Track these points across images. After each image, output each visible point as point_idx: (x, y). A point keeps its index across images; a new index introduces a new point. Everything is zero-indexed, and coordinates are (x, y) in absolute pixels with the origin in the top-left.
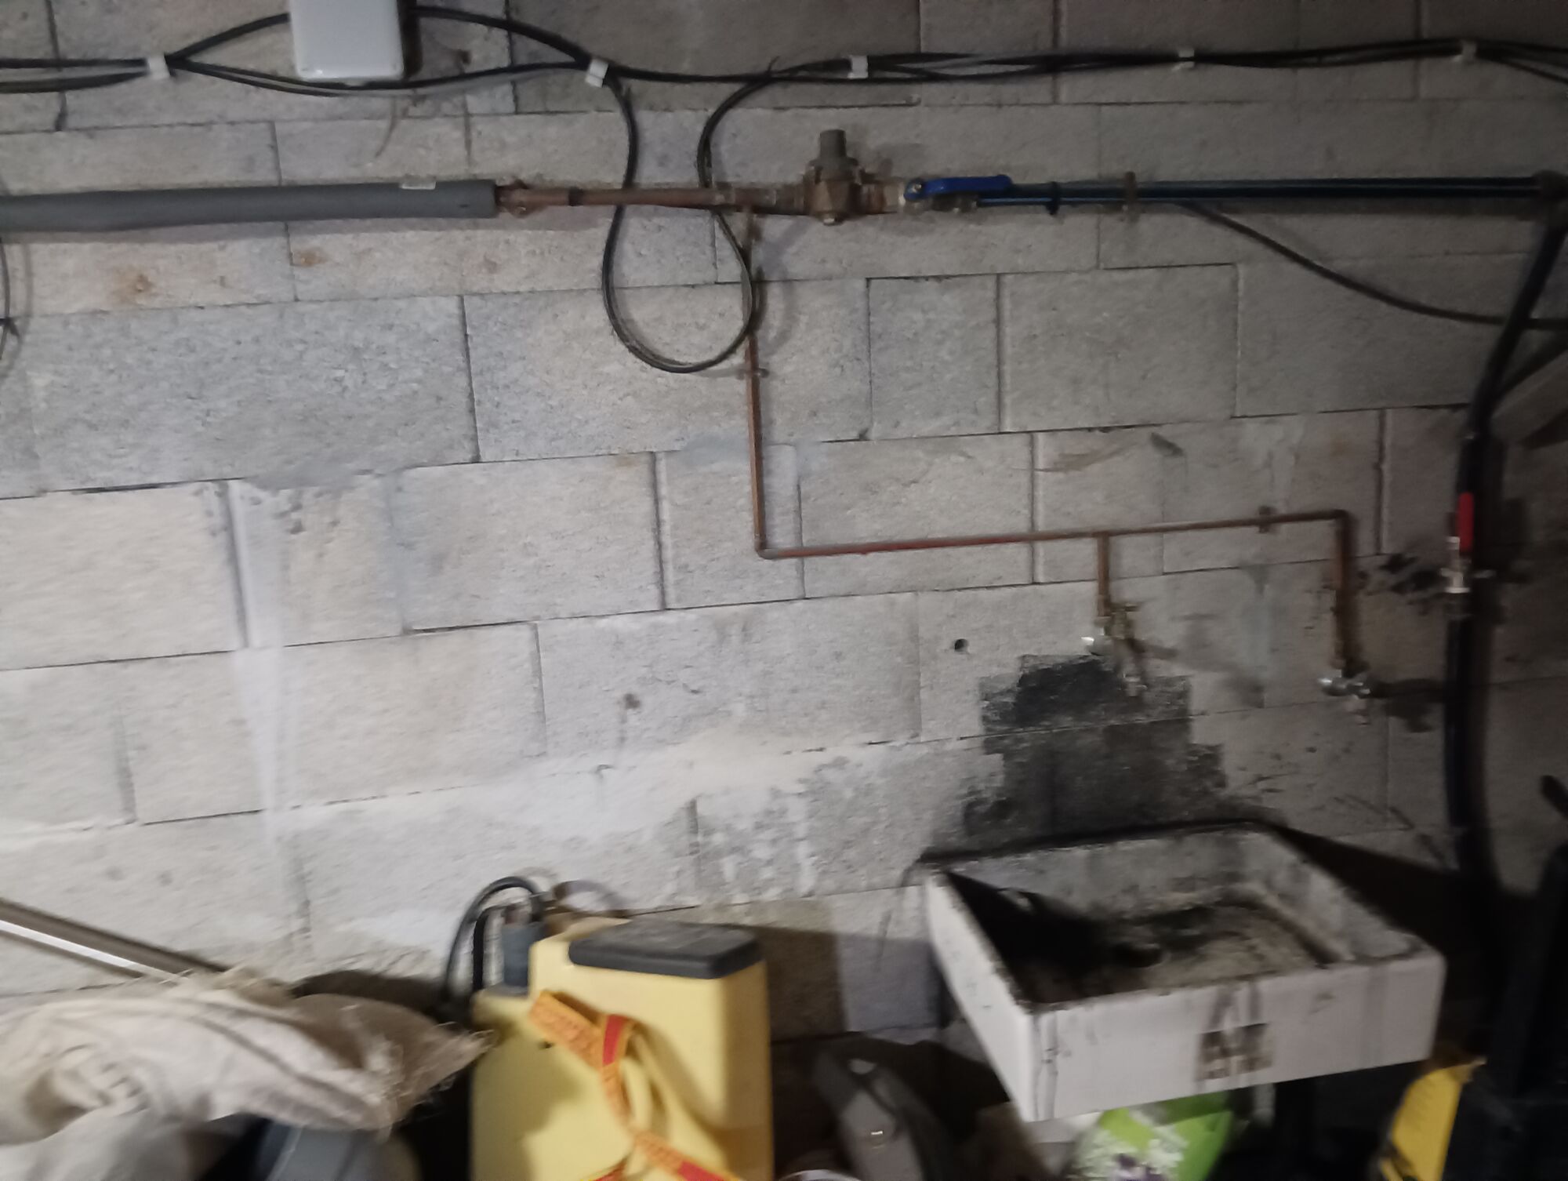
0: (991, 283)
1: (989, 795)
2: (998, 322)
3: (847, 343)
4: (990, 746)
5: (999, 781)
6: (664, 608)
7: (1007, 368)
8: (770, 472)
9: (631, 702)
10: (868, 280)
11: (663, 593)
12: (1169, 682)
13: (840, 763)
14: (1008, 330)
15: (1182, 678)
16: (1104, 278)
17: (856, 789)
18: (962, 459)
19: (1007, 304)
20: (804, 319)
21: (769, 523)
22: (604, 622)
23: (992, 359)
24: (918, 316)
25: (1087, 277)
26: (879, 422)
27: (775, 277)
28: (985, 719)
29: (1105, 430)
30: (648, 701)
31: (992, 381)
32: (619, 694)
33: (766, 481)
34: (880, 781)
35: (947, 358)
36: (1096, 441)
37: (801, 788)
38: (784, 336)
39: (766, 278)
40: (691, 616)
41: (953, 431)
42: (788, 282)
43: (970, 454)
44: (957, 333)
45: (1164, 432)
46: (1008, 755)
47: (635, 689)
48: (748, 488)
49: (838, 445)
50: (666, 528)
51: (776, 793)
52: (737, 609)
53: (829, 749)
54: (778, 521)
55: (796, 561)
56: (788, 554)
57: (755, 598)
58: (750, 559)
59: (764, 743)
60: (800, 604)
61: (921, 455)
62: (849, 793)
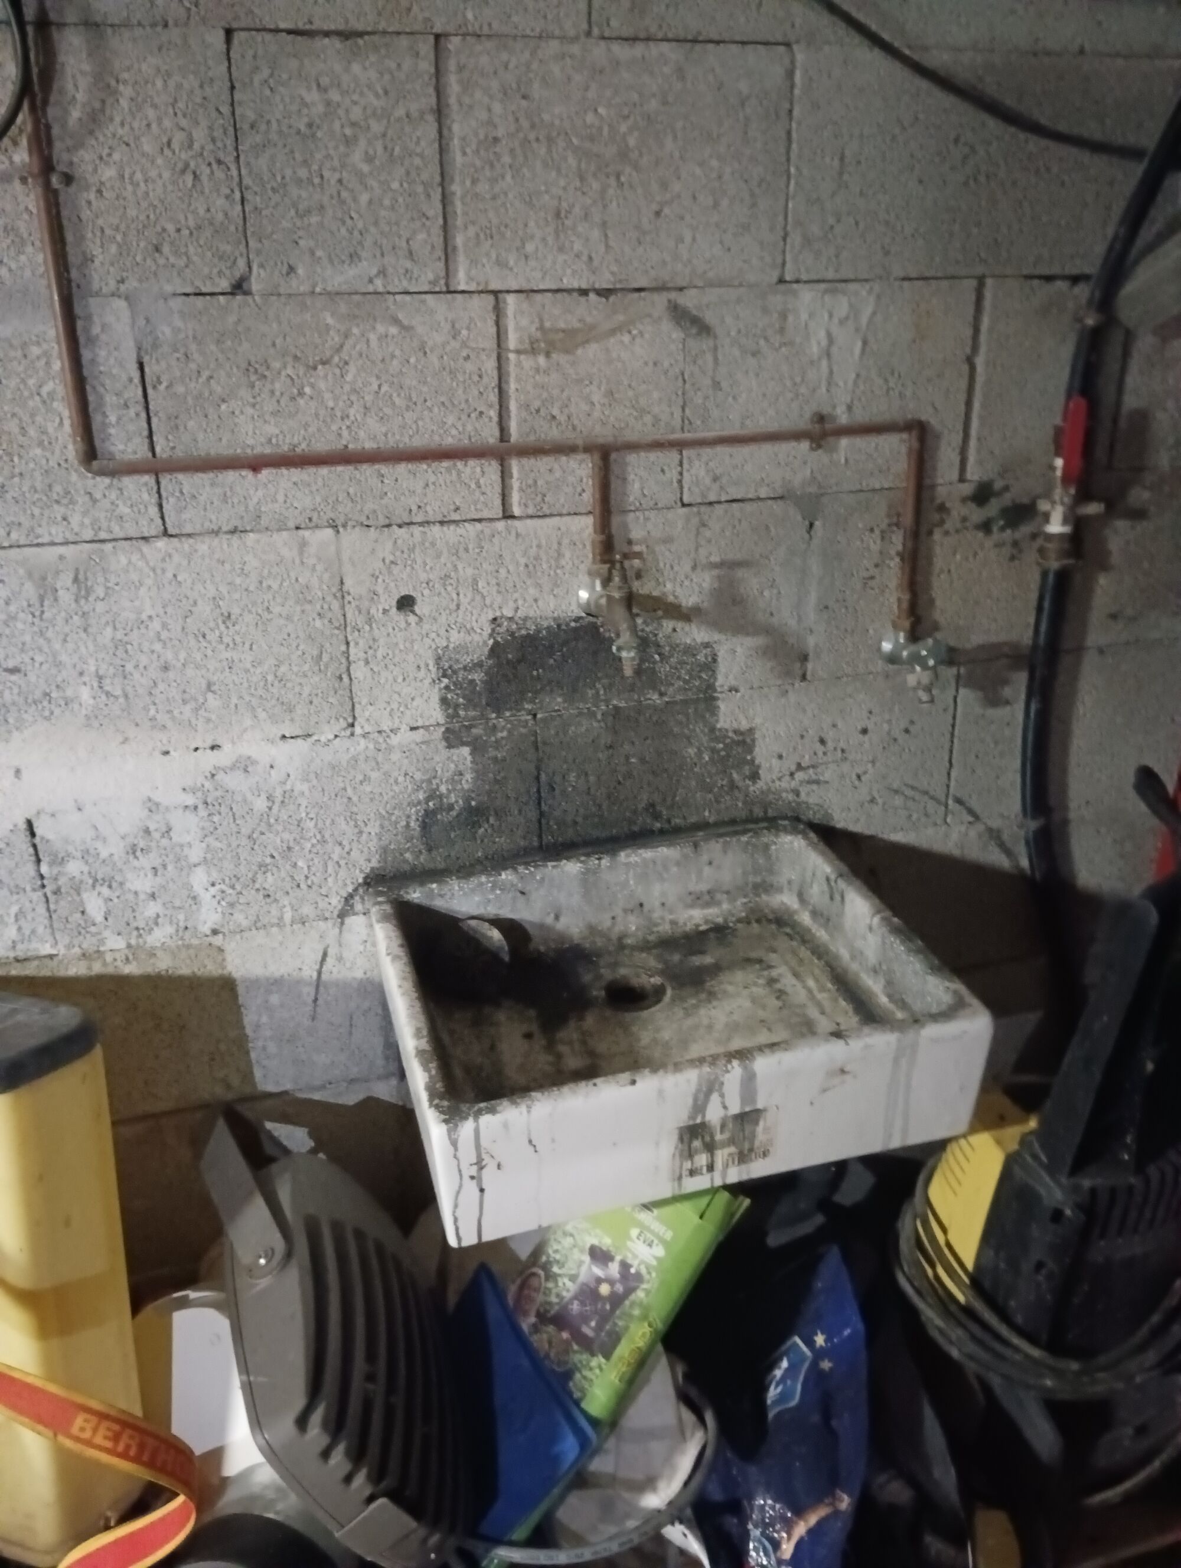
0: (426, 47)
1: (455, 800)
2: (440, 112)
3: (200, 135)
4: (452, 738)
5: (467, 782)
7: (456, 188)
8: (92, 341)
10: (229, 33)
14: (457, 129)
15: (707, 645)
16: (599, 52)
17: (270, 798)
18: (393, 330)
19: (453, 85)
20: (126, 91)
21: (96, 420)
23: (431, 172)
24: (312, 96)
25: (575, 49)
26: (261, 266)
28: (445, 702)
29: (605, 293)
31: (434, 209)
33: (86, 355)
34: (302, 787)
35: (365, 168)
36: (592, 309)
37: (190, 799)
38: (95, 119)
41: (379, 285)
43: (406, 322)
44: (377, 127)
45: (689, 300)
46: (477, 748)
48: (59, 364)
49: (200, 302)
51: (153, 807)
52: (61, 550)
53: (227, 747)
54: (113, 419)
55: (148, 479)
56: (133, 469)
57: (88, 534)
58: (74, 477)
59: (126, 740)
60: (161, 544)
61: (330, 320)
62: (260, 804)
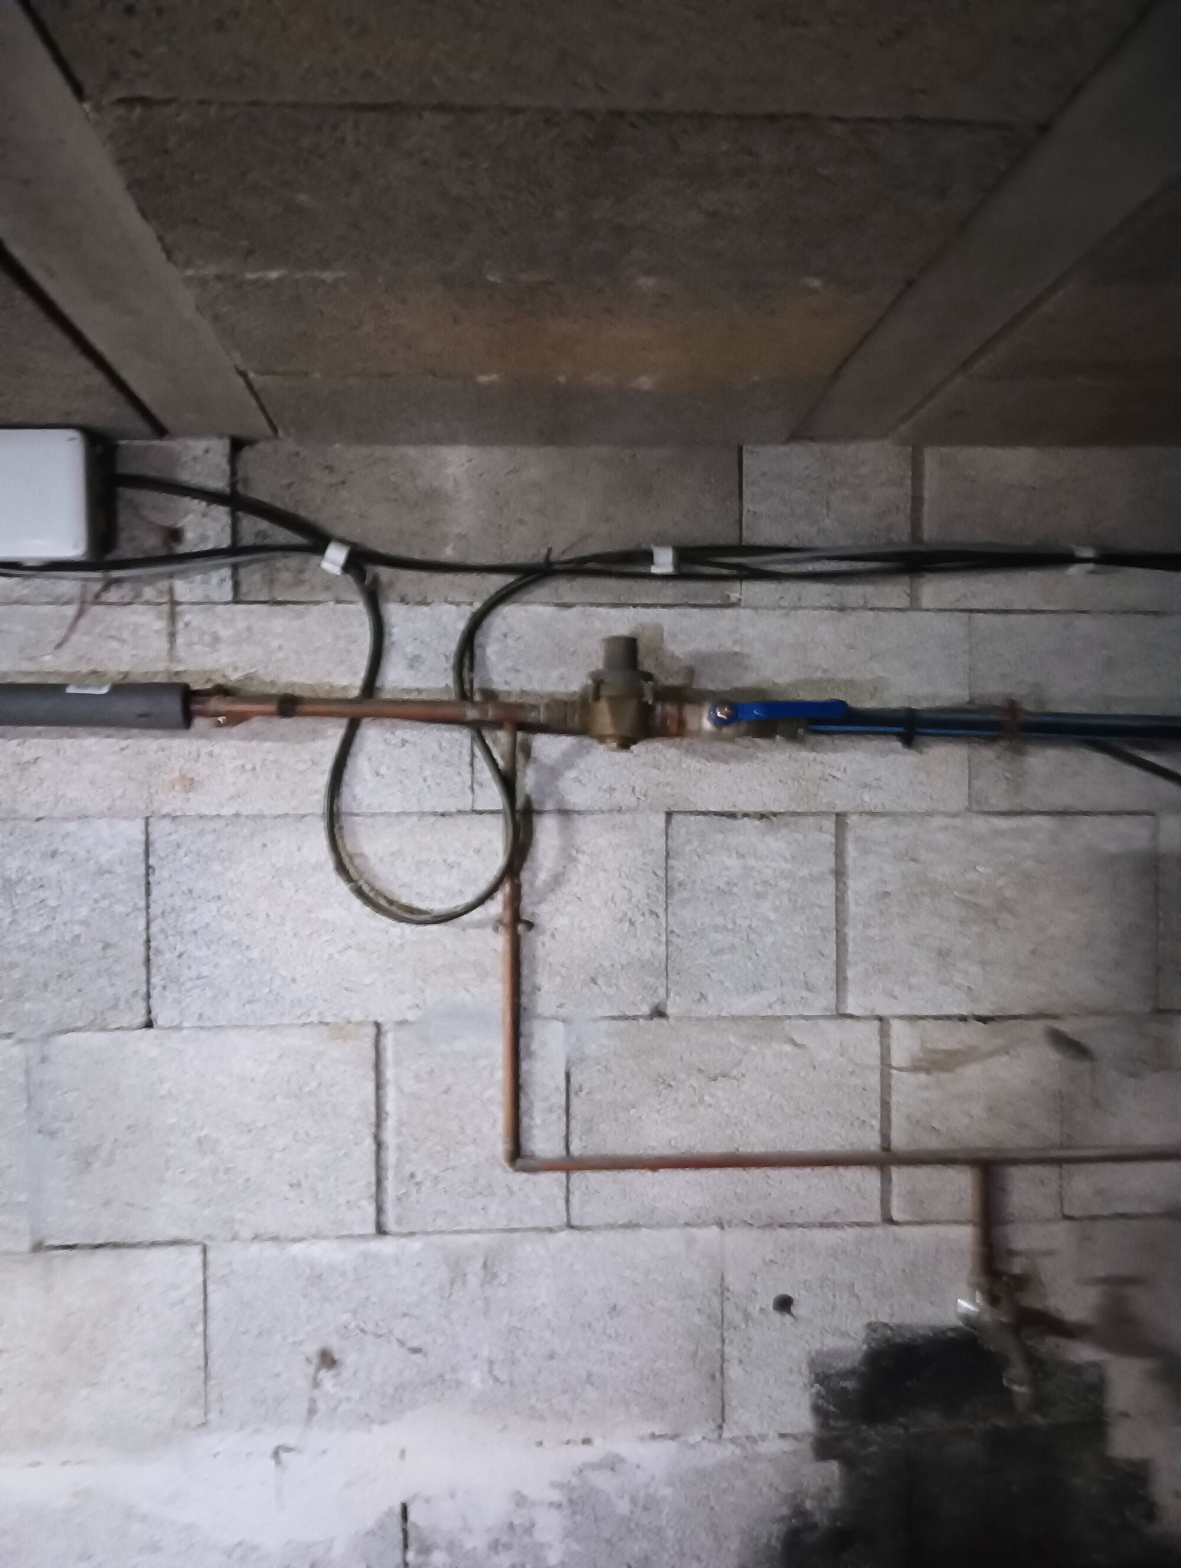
0: (829, 824)
1: (821, 1519)
2: (839, 874)
3: (639, 892)
4: (823, 1450)
5: (835, 1500)
6: (381, 1230)
7: (851, 933)
8: (531, 1054)
9: (327, 1360)
10: (669, 815)
11: (380, 1210)
12: (1077, 1369)
13: (612, 1464)
14: (855, 885)
15: (1095, 1365)
16: (981, 824)
17: (633, 1501)
18: (788, 1048)
19: (851, 851)
20: (584, 859)
21: (525, 1121)
22: (295, 1249)
23: (829, 919)
24: (733, 862)
25: (958, 822)
26: (678, 994)
27: (549, 806)
28: (817, 1410)
29: (984, 1020)
30: (350, 1358)
31: (830, 949)
32: (312, 1349)
33: (524, 1066)
34: (667, 1492)
35: (772, 916)
36: (970, 1035)
37: (556, 1496)
38: (557, 880)
39: (536, 807)
40: (415, 1245)
41: (778, 1010)
42: (565, 813)
43: (799, 1041)
44: (785, 884)
45: (1065, 1027)
46: (848, 1461)
47: (335, 1345)
48: (501, 1075)
49: (623, 1024)
50: (390, 1123)
51: (520, 1501)
52: (476, 1237)
53: (597, 1442)
54: (538, 1120)
55: (561, 1176)
56: (550, 1166)
57: (502, 1223)
58: (498, 1171)
59: (505, 1428)
60: (564, 1235)
61: (732, 1039)
62: (623, 1507)
